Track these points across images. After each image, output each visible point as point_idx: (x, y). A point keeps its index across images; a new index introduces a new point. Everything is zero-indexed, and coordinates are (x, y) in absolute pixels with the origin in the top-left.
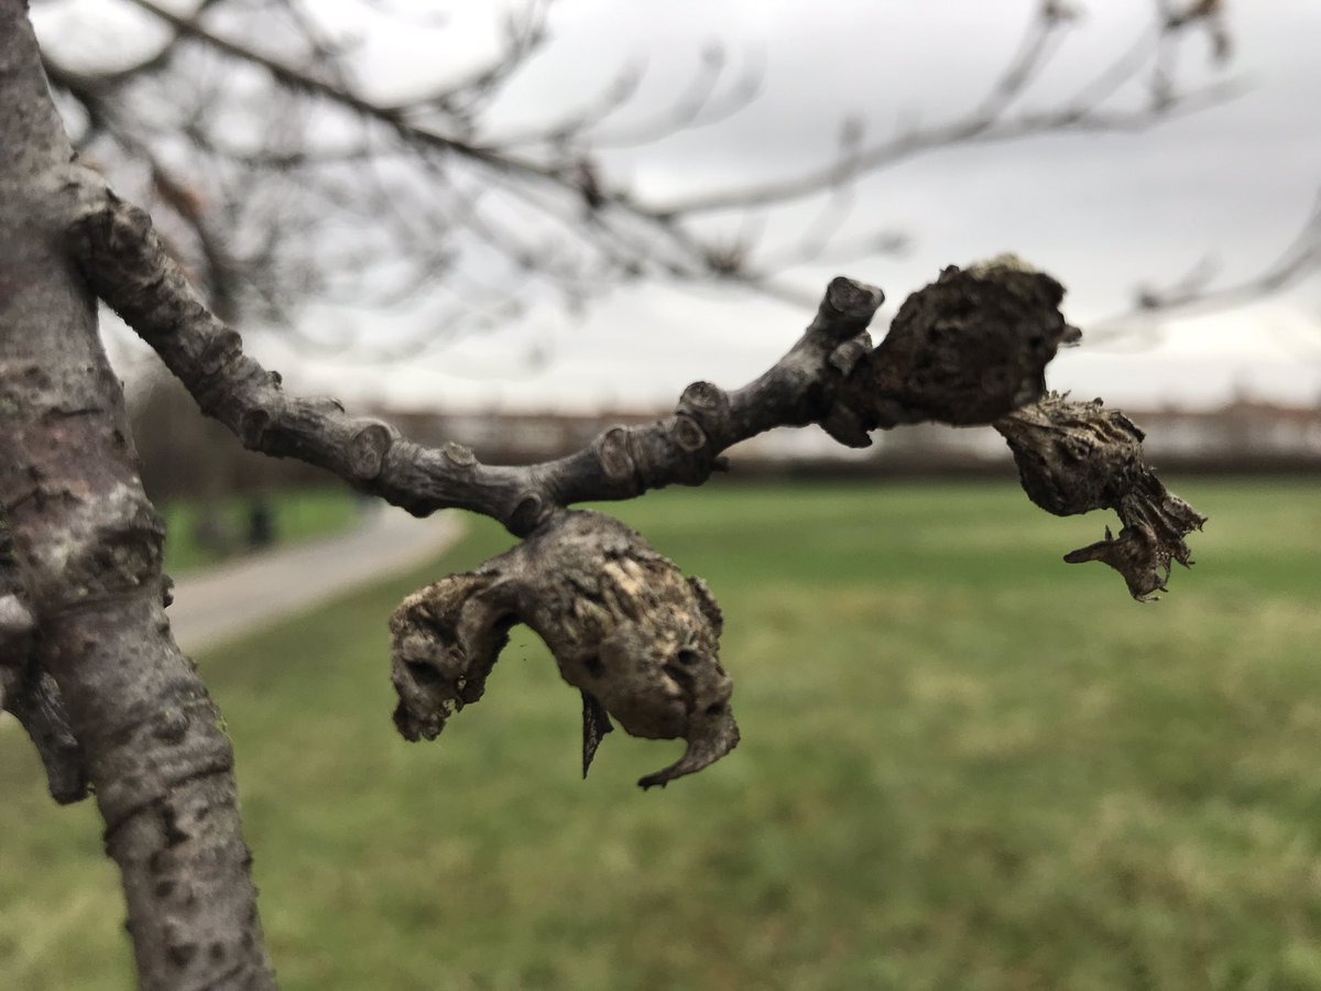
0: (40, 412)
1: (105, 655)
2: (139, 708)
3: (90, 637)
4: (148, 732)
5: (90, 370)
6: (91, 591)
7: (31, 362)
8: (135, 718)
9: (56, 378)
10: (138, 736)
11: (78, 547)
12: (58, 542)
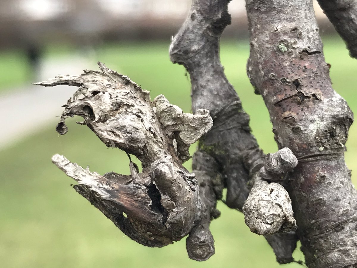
0: (298, 51)
1: (330, 183)
2: (346, 213)
3: (322, 173)
4: (351, 226)
5: (317, 30)
6: (326, 149)
7: (294, 25)
8: (345, 218)
9: (304, 33)
10: (347, 229)
11: (322, 125)
12: (312, 121)
